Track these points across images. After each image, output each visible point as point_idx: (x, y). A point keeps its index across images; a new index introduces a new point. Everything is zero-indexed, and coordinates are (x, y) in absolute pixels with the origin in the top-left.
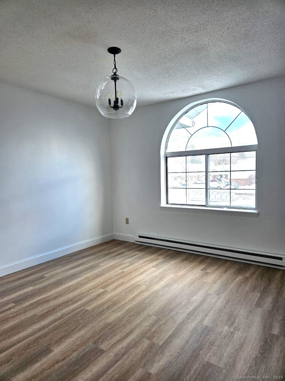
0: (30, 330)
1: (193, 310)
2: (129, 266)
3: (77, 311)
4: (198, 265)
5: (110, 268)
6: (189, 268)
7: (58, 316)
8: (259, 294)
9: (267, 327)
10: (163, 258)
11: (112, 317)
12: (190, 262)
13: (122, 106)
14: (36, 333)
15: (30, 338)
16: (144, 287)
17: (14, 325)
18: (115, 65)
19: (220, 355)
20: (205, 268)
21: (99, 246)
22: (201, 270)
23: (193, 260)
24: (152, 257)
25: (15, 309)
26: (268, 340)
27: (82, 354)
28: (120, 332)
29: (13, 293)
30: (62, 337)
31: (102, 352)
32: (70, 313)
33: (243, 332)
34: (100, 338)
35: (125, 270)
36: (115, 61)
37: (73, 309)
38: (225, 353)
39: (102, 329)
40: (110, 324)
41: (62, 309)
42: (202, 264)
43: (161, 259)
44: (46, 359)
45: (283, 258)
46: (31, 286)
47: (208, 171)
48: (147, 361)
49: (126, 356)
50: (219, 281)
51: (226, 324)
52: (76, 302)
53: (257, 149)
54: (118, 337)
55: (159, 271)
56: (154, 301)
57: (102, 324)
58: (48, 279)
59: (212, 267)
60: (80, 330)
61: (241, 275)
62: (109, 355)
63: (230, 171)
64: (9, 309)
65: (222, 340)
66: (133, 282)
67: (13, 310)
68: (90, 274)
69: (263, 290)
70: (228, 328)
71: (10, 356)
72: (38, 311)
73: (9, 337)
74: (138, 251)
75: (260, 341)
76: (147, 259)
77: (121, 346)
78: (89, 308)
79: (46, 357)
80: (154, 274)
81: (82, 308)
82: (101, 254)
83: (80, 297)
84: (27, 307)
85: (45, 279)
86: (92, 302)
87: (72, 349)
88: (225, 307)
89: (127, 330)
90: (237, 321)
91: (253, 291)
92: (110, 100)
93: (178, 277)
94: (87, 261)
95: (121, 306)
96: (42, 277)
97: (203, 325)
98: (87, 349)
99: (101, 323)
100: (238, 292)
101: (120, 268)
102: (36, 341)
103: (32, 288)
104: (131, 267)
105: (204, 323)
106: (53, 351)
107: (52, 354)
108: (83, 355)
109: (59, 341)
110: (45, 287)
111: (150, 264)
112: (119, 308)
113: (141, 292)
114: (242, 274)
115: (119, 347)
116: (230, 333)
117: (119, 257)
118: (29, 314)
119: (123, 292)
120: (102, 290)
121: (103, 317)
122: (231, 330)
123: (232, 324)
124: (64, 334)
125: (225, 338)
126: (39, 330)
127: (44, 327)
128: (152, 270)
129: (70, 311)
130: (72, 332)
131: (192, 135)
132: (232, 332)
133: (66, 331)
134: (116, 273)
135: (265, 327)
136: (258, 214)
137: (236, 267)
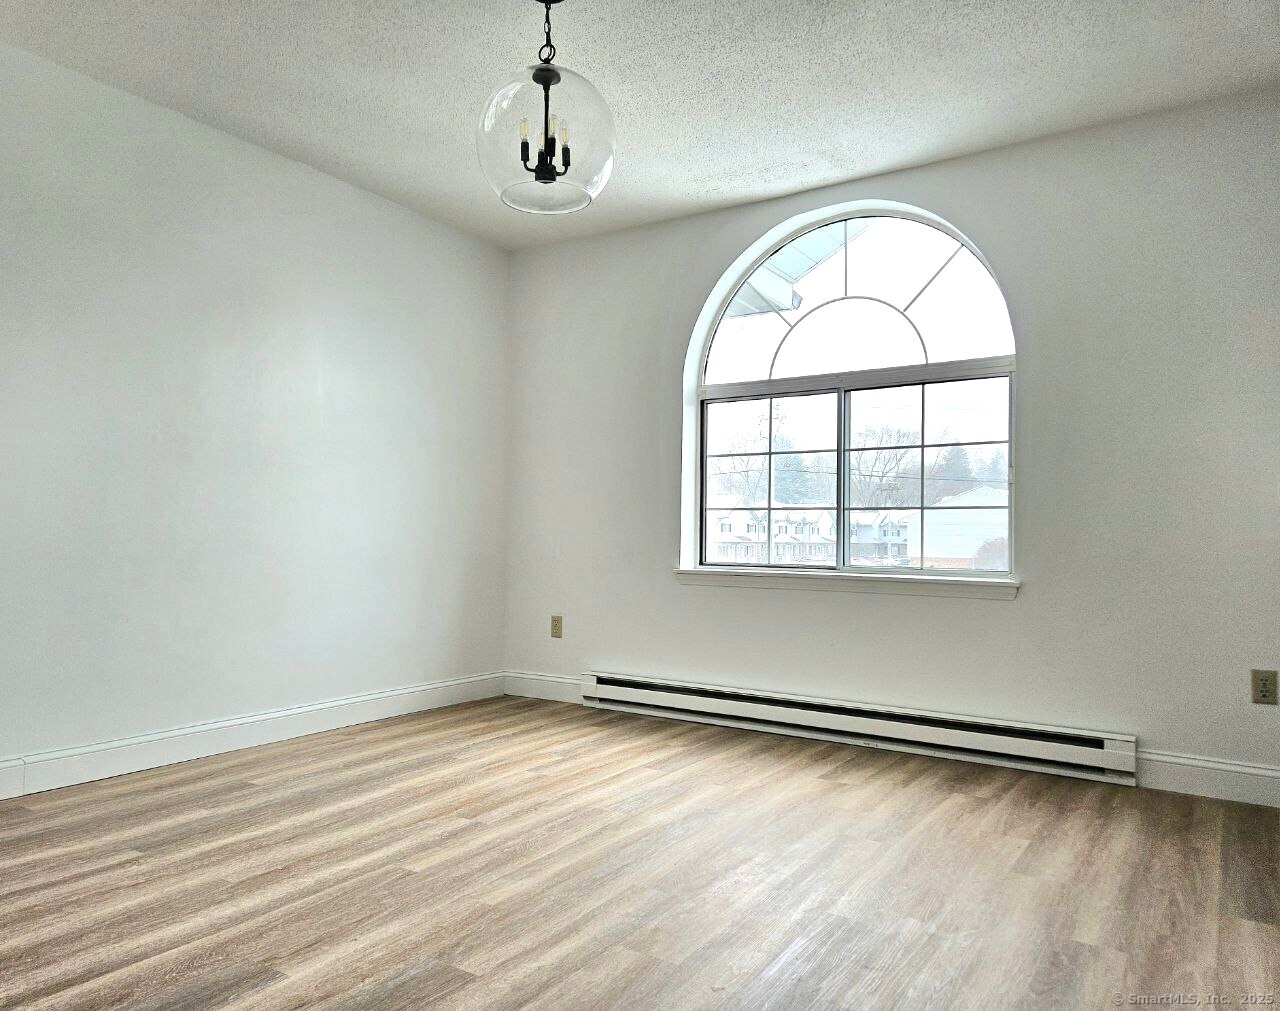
0: (199, 921)
1: (794, 875)
2: (558, 762)
3: (373, 874)
4: (807, 765)
5: (492, 766)
6: (776, 771)
7: (302, 887)
8: (1026, 843)
9: (1056, 926)
10: (684, 746)
11: (502, 890)
12: (783, 756)
13: (566, 169)
14: (219, 930)
15: (197, 943)
16: (616, 817)
17: (141, 905)
18: (548, 34)
19: (895, 992)
20: (834, 772)
21: (452, 711)
22: (819, 777)
23: (791, 751)
24: (645, 740)
25: (143, 867)
26: (1063, 957)
27: (391, 984)
28: (533, 929)
29: (133, 825)
30: (319, 941)
31: (467, 979)
32: (345, 880)
33: (971, 935)
34: (458, 944)
35: (546, 772)
36: (549, 23)
37: (359, 869)
38: (911, 990)
39: (466, 922)
40: (495, 909)
41: (317, 868)
42: (820, 763)
43: (676, 747)
44: (258, 997)
45: (1106, 741)
46: (204, 807)
47: (847, 448)
48: (630, 1004)
49: (555, 990)
50: (883, 805)
51: (910, 915)
52: (372, 850)
53: (1013, 368)
54: (525, 942)
55: (669, 777)
56: (653, 853)
57: (463, 909)
58: (266, 790)
59: (858, 770)
60: (385, 921)
61: (960, 791)
62: (492, 986)
63: (923, 446)
64: (121, 865)
65: (899, 955)
66: (576, 802)
67: (135, 868)
68: (418, 780)
69: (1040, 832)
70: (919, 924)
71: (124, 988)
72: (231, 871)
73: (120, 937)
74: (593, 725)
75: (1035, 960)
76: (626, 746)
77: (534, 965)
78: (418, 867)
79: (258, 992)
80: (654, 784)
81: (390, 867)
82: (460, 730)
83: (383, 838)
84: (187, 861)
85: (253, 790)
86: (430, 851)
87: (355, 970)
88: (906, 870)
89: (555, 926)
90: (948, 907)
91: (1005, 833)
92: (525, 146)
93: (736, 794)
94: (405, 747)
95: (534, 863)
96: (244, 785)
97: (831, 915)
98: (413, 973)
99: (462, 906)
100: (952, 834)
101: (528, 768)
102: (220, 948)
103: (204, 813)
104: (568, 765)
105: (835, 911)
106: (284, 976)
107: (280, 985)
108: (397, 987)
109: (306, 950)
110: (252, 812)
111: (638, 760)
112: (527, 866)
113: (605, 828)
114: (963, 790)
115: (529, 967)
116: (926, 938)
117: (522, 739)
118: (193, 881)
119: (541, 827)
120: (463, 822)
121: (469, 890)
122: (928, 928)
123: (933, 915)
124: (322, 932)
125: (908, 950)
126: (234, 921)
127: (252, 914)
128: (644, 774)
129: (345, 874)
130: (357, 926)
131: (792, 328)
132: (933, 935)
133: (332, 923)
134: (513, 780)
135: (1049, 924)
136: (1018, 588)
137: (944, 772)
